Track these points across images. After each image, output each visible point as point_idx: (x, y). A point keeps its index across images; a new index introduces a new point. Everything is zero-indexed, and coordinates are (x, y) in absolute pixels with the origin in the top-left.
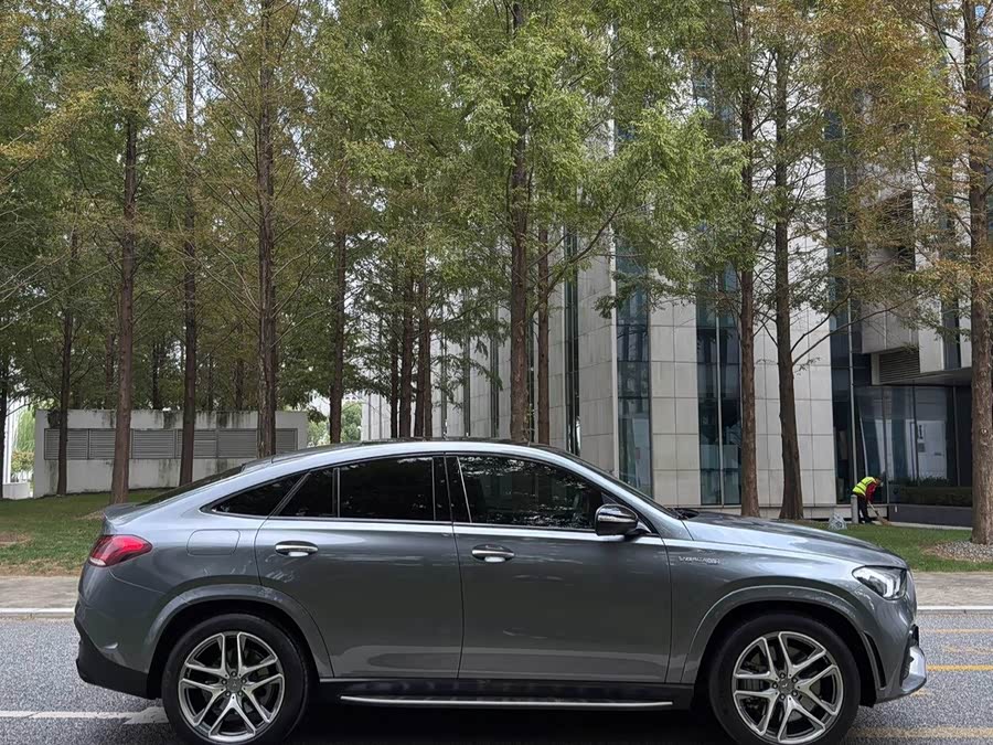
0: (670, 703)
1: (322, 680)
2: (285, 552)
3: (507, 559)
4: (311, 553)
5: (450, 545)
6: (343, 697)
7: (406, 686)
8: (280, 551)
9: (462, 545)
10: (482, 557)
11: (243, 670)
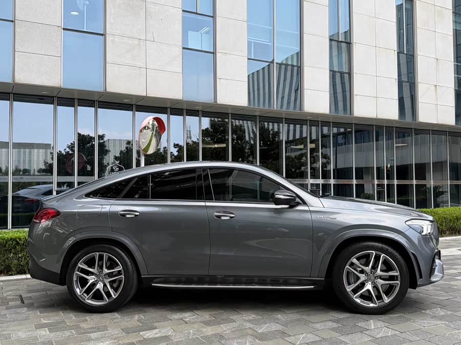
0: (313, 287)
1: (142, 276)
2: (124, 215)
3: (231, 217)
4: (136, 215)
5: (204, 211)
6: (153, 284)
7: (184, 279)
8: (121, 215)
9: (210, 211)
10: (219, 217)
11: (106, 271)
